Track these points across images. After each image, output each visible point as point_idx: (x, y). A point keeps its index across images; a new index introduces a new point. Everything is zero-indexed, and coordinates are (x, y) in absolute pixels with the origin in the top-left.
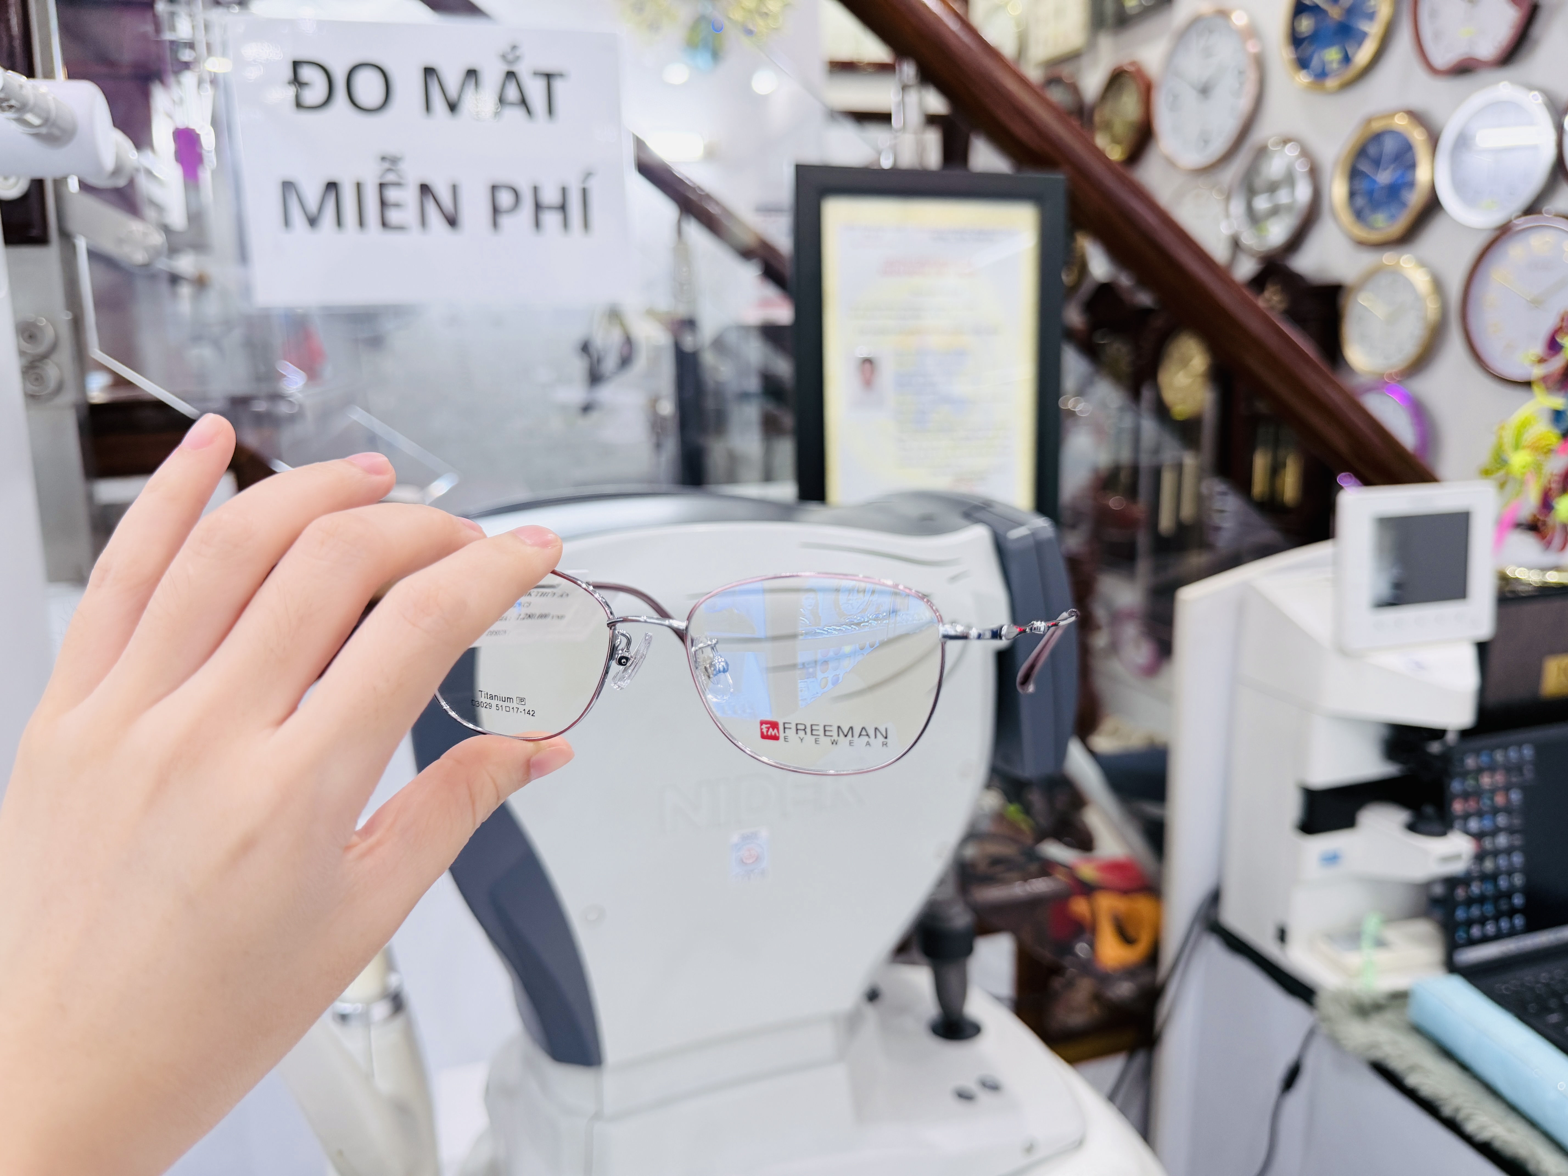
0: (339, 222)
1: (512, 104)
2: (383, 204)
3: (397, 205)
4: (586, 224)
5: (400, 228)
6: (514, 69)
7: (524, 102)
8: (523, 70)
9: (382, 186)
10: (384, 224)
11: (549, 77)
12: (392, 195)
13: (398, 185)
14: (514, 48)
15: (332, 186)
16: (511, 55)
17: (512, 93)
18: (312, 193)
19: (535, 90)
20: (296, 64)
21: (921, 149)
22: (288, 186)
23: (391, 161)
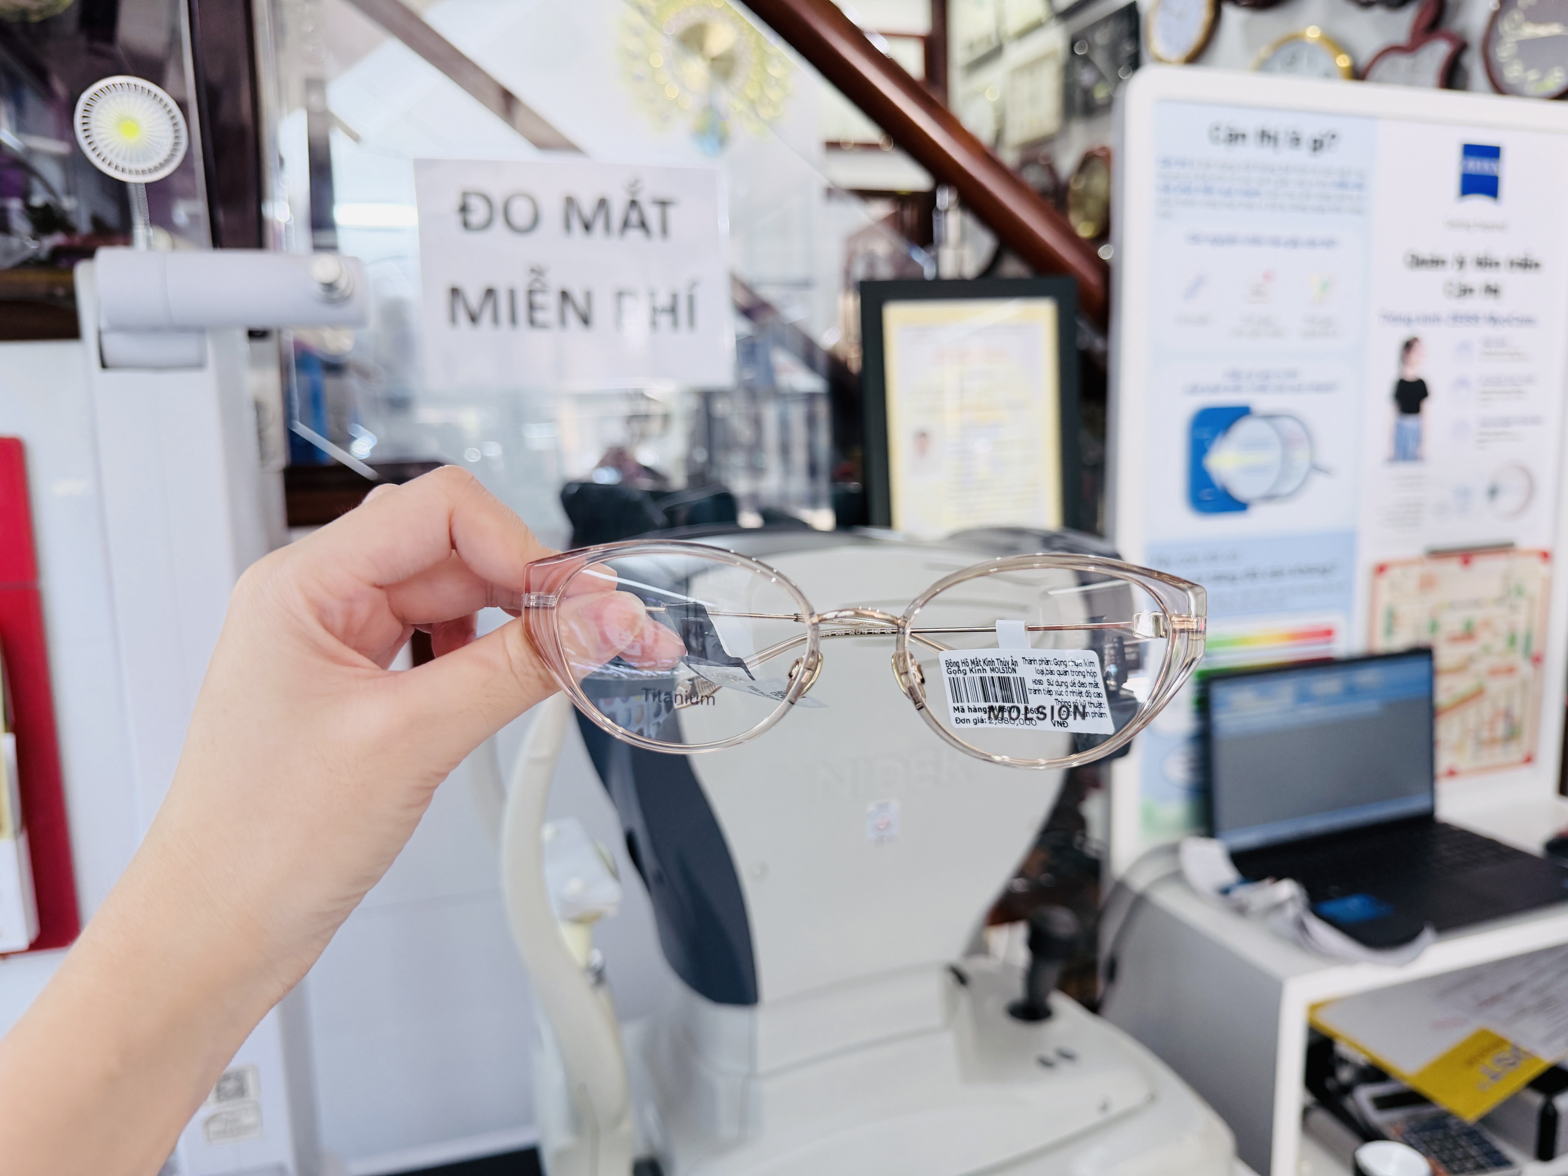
0: (496, 319)
1: (634, 227)
2: (532, 307)
3: (542, 308)
4: (692, 322)
5: (544, 326)
6: (637, 198)
7: (643, 225)
8: (644, 198)
9: (531, 292)
10: (532, 322)
11: (663, 204)
12: (539, 299)
13: (543, 291)
14: (637, 181)
15: (490, 292)
16: (634, 186)
17: (634, 217)
18: (474, 296)
19: (652, 215)
20: (465, 195)
21: (960, 261)
22: (455, 292)
23: (537, 272)
